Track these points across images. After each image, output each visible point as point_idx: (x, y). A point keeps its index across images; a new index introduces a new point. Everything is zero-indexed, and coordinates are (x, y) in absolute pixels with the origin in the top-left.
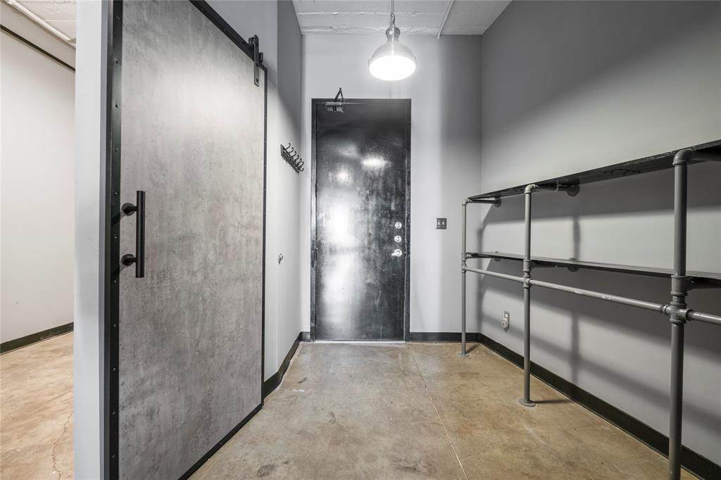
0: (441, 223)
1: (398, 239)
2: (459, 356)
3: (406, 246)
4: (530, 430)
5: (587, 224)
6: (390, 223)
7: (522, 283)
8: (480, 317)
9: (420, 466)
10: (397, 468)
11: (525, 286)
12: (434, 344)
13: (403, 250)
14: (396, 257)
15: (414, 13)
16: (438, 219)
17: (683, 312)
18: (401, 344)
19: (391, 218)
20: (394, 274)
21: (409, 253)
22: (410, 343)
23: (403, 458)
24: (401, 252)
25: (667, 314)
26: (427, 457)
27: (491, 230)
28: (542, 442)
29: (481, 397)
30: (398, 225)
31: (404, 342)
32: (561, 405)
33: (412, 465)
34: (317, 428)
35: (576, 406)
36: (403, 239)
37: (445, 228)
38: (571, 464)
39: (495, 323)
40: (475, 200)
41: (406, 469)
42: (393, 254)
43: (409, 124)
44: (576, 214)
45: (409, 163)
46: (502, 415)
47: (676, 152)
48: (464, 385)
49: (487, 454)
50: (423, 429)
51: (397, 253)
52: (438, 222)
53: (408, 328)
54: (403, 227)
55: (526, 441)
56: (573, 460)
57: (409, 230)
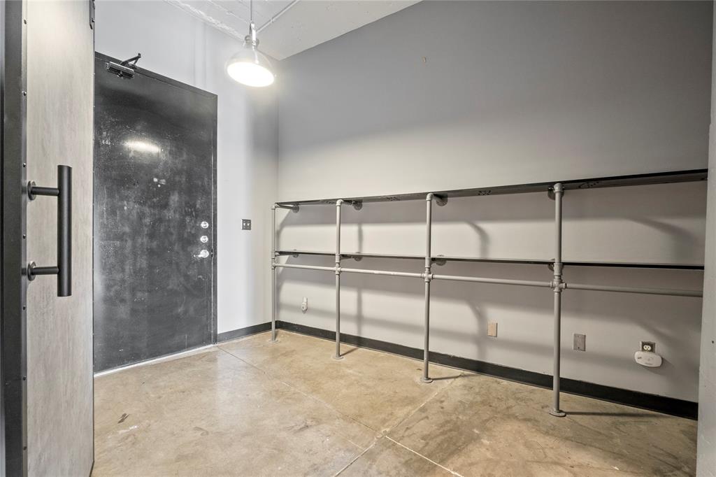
0: (246, 224)
1: (204, 239)
2: (271, 343)
3: (212, 246)
4: (351, 371)
5: (367, 229)
6: (195, 222)
7: (335, 271)
8: (277, 306)
9: (309, 423)
10: (295, 433)
11: (337, 273)
12: (241, 340)
13: (210, 250)
14: (202, 259)
15: (228, 12)
16: (243, 220)
17: (431, 276)
18: (210, 348)
19: (197, 216)
20: (201, 277)
21: (216, 253)
22: (218, 344)
23: (293, 425)
24: (208, 253)
25: (424, 278)
26: (308, 415)
27: (287, 231)
28: (360, 375)
29: (310, 365)
30: (204, 225)
31: (212, 345)
32: (355, 352)
33: (303, 425)
34: (193, 446)
35: (362, 350)
36: (210, 239)
37: (250, 229)
38: (380, 379)
39: (293, 308)
40: (281, 205)
41: (301, 429)
42: (200, 256)
43: (216, 121)
44: (360, 222)
45: (215, 160)
46: (330, 370)
47: (428, 193)
48: (292, 361)
49: (340, 395)
50: (290, 401)
51: (204, 254)
52: (243, 223)
53: (216, 330)
54: (210, 227)
55: (353, 378)
56: (380, 377)
57: (215, 230)
